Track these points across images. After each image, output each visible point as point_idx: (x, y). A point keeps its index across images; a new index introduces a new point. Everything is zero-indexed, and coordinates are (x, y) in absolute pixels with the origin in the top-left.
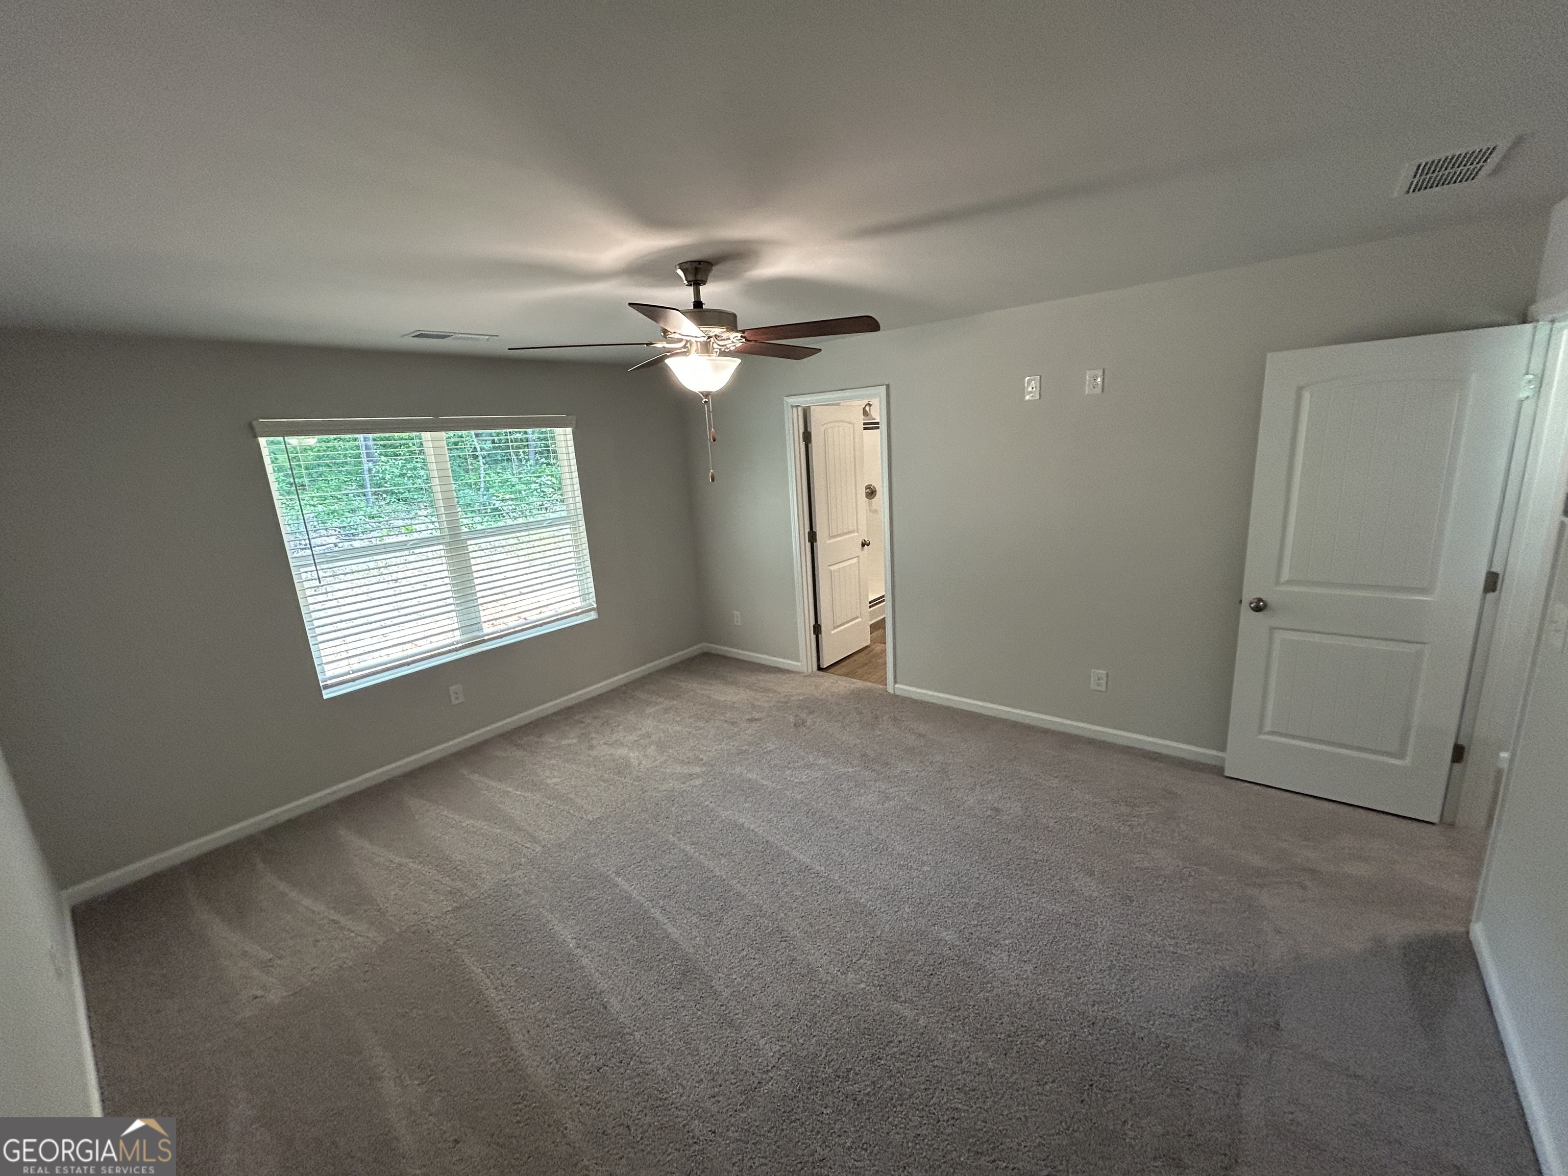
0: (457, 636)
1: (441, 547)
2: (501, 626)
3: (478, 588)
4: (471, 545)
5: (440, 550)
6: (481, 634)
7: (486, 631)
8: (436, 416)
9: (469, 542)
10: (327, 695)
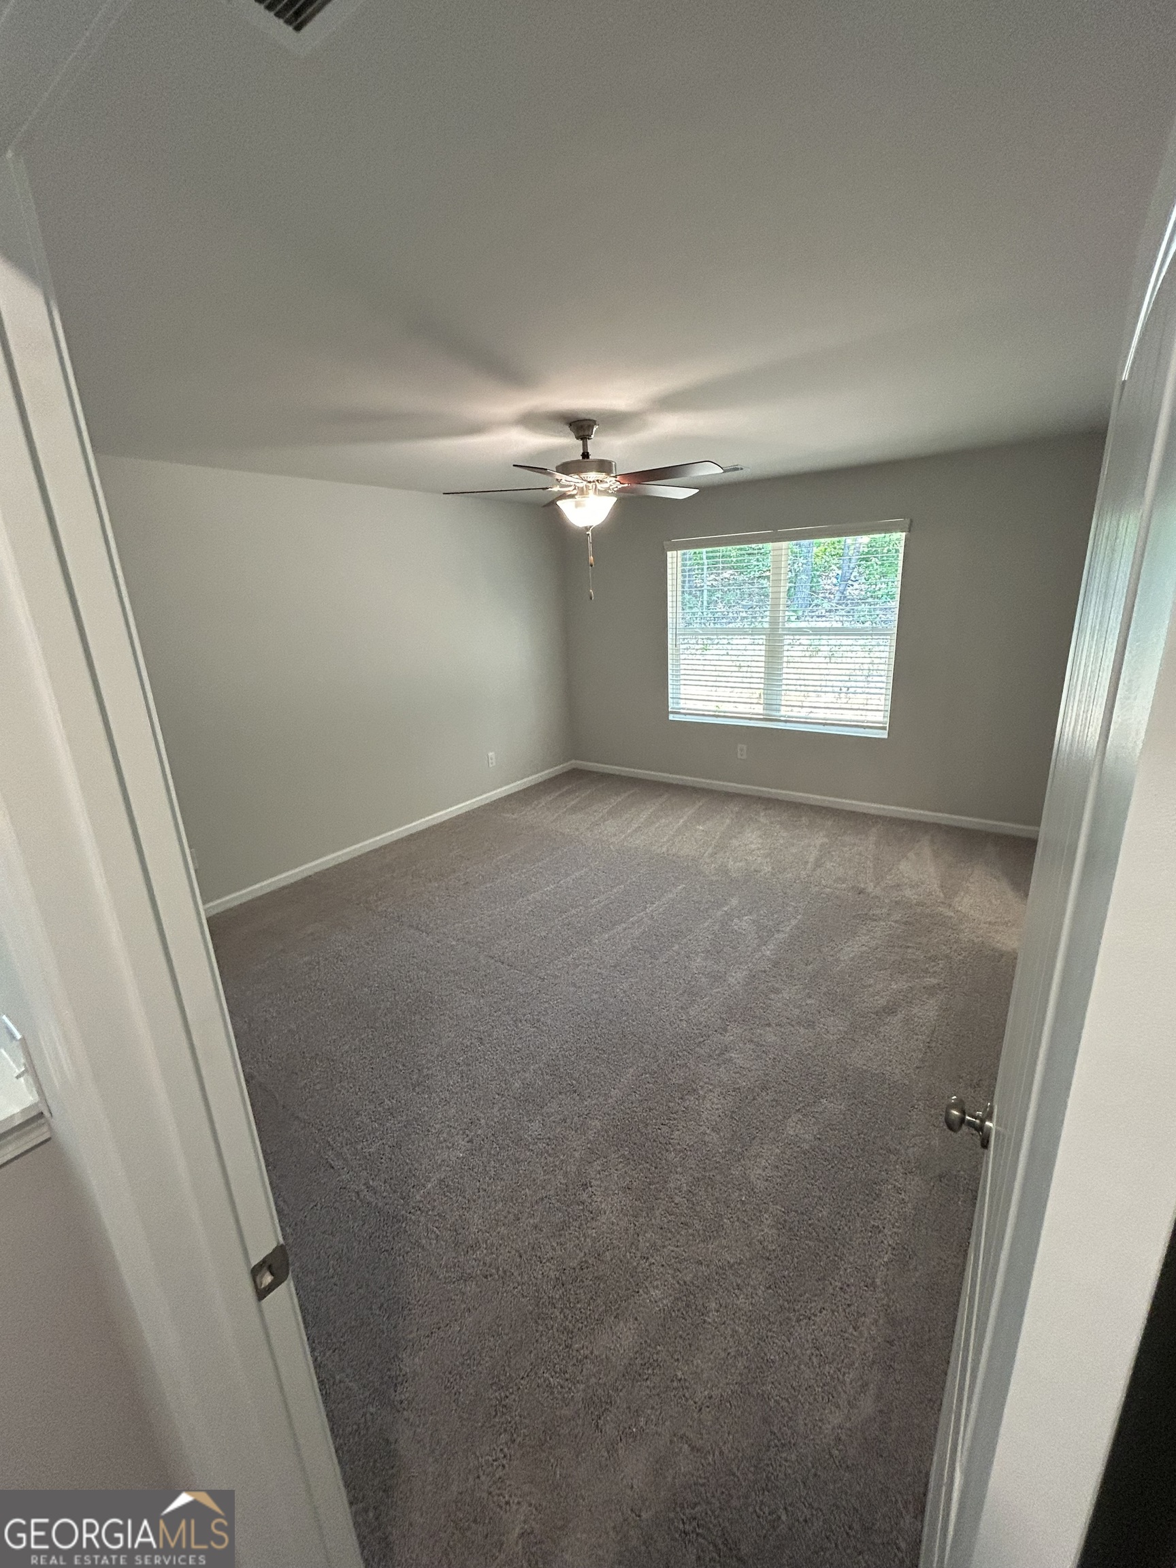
0: (759, 709)
1: (764, 637)
2: (795, 713)
3: (785, 676)
4: (787, 640)
5: (762, 639)
6: (777, 714)
7: (782, 713)
8: (775, 529)
9: (786, 637)
10: (671, 717)
